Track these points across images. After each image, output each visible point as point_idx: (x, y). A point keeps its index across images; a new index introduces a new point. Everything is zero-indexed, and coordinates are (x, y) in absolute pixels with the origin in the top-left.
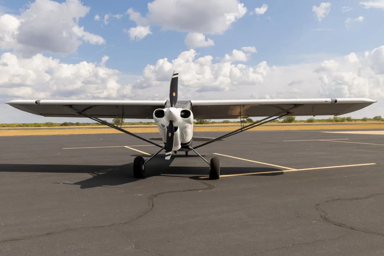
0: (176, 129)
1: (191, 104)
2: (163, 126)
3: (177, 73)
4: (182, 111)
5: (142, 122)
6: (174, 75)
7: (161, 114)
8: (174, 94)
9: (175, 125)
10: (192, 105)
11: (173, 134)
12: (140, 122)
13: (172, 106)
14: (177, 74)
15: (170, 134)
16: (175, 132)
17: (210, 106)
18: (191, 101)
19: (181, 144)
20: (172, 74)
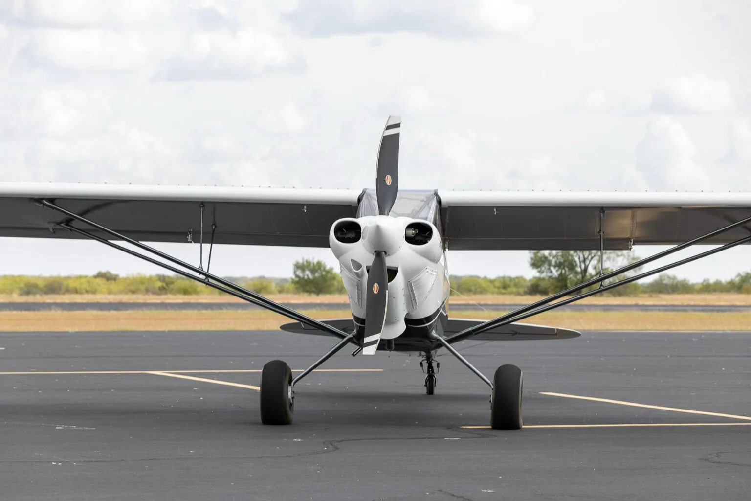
0: (393, 273)
1: (439, 202)
2: (358, 266)
3: (398, 122)
4: (410, 226)
5: (114, 272)
6: (388, 128)
7: (351, 233)
8: (389, 180)
9: (390, 262)
10: (442, 206)
11: (383, 289)
12: (100, 275)
13: (382, 212)
14: (398, 125)
15: (376, 288)
16: (389, 282)
17: (497, 208)
18: (439, 193)
19: (408, 321)
20: (384, 127)
